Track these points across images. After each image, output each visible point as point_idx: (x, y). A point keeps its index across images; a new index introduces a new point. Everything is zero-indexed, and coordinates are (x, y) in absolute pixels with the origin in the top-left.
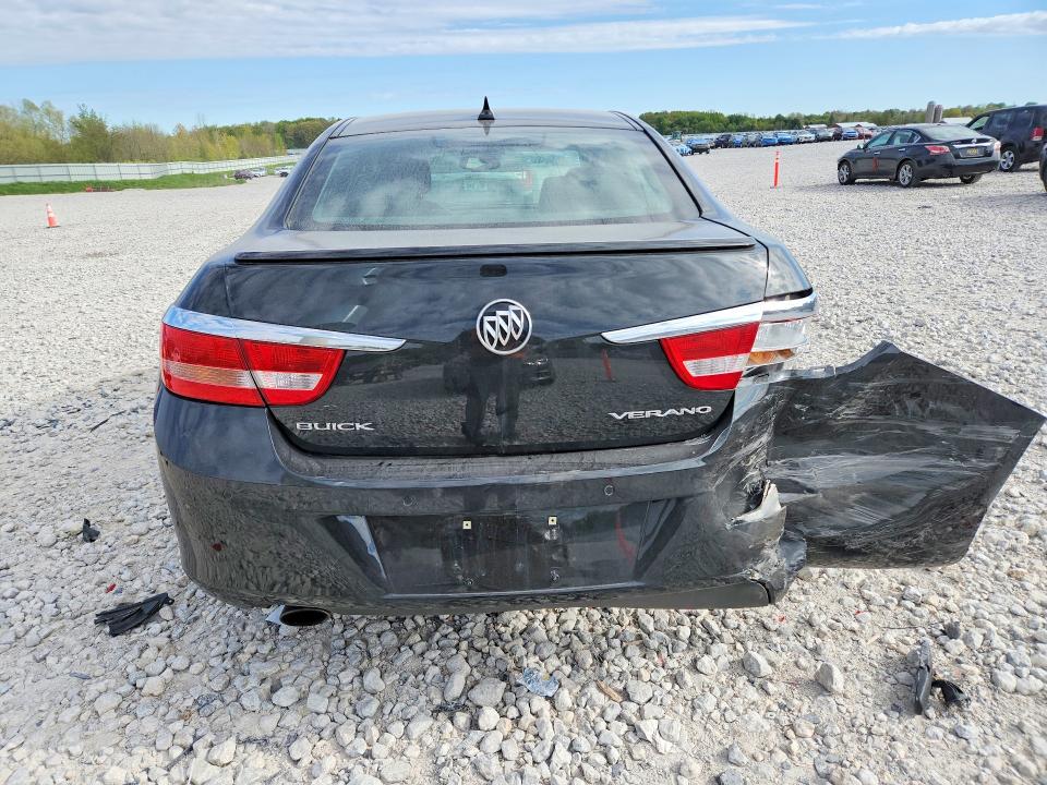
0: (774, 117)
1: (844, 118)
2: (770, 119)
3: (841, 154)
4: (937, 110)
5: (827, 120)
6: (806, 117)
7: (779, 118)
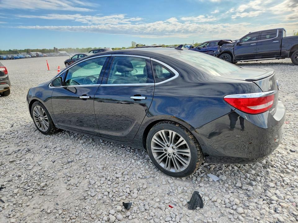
0: (8, 50)
1: (31, 51)
2: (7, 51)
3: (65, 60)
4: (57, 49)
5: (26, 51)
6: (19, 50)
7: (10, 50)
